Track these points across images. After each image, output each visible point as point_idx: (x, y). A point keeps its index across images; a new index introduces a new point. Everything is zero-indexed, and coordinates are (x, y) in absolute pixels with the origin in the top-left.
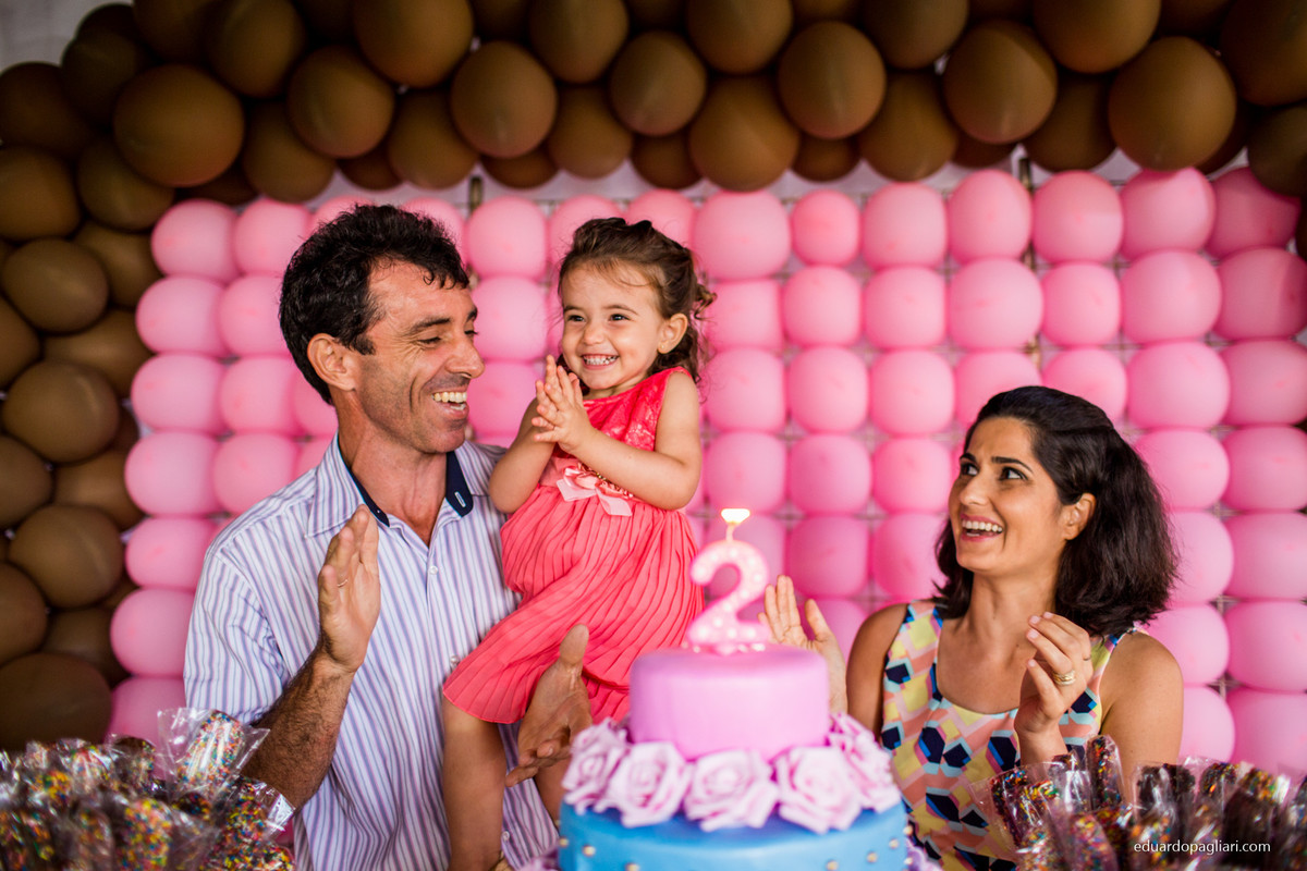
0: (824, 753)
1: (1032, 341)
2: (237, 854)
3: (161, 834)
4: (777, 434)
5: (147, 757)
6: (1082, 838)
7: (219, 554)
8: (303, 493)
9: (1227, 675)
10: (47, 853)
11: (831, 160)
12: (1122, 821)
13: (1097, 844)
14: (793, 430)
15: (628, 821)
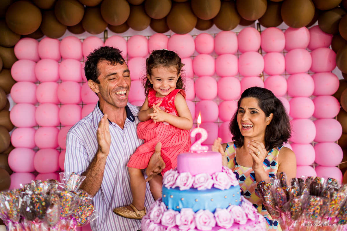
0: (222, 173)
1: (262, 74)
2: (82, 205)
3: (70, 199)
4: (192, 101)
5: (57, 184)
6: (279, 192)
7: (71, 133)
8: (90, 118)
9: (315, 163)
10: (44, 204)
11: (206, 25)
12: (288, 190)
13: (282, 194)
14: (197, 99)
15: (181, 189)
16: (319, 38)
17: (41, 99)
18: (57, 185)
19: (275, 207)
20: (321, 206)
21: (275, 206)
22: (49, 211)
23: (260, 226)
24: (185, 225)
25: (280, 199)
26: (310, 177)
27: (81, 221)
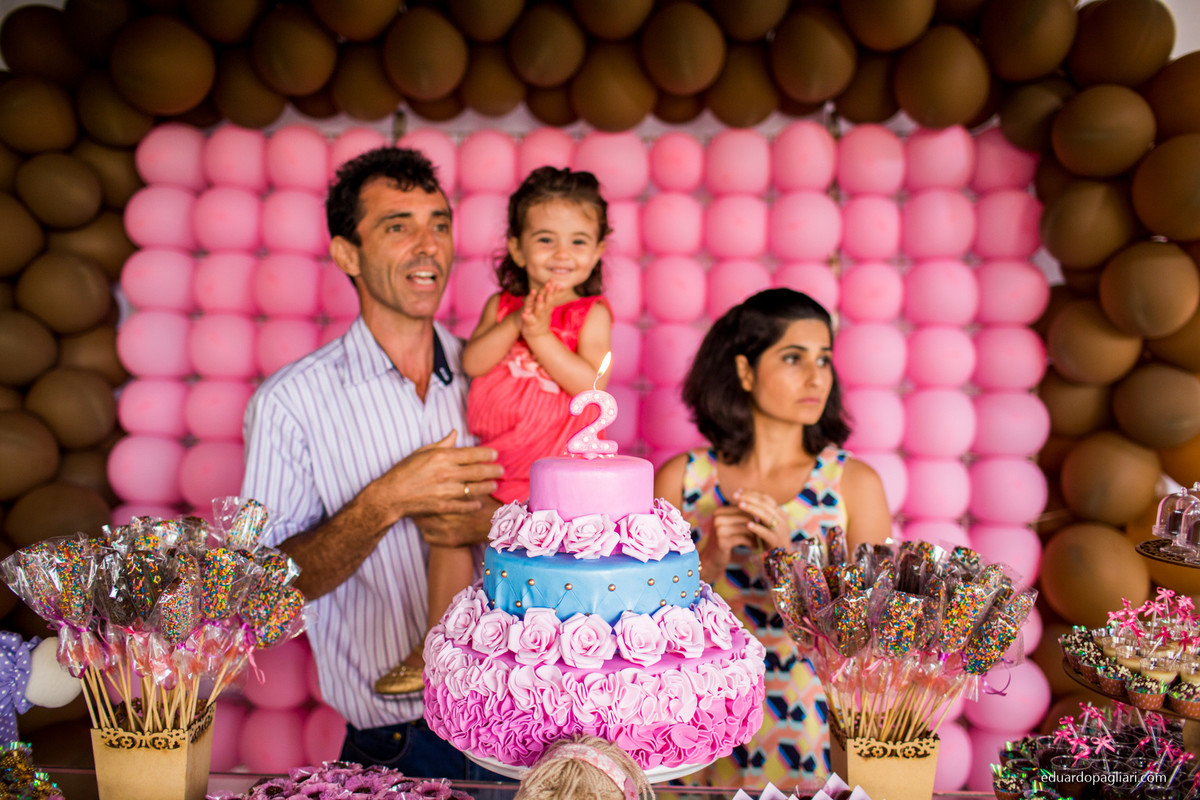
0: (649, 518)
1: (834, 255)
2: (268, 590)
3: (230, 570)
4: (634, 322)
5: (205, 529)
7: (271, 396)
8: (331, 355)
9: (968, 513)
10: (157, 580)
11: (682, 108)
13: (819, 582)
14: (646, 320)
15: (529, 554)
16: (1001, 161)
17: (207, 300)
18: (204, 534)
19: (802, 620)
20: (919, 622)
21: (802, 616)
22: (165, 599)
23: (745, 666)
24: (534, 651)
25: (816, 598)
26: (909, 542)
27: (267, 634)
